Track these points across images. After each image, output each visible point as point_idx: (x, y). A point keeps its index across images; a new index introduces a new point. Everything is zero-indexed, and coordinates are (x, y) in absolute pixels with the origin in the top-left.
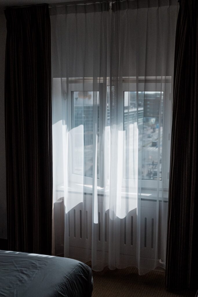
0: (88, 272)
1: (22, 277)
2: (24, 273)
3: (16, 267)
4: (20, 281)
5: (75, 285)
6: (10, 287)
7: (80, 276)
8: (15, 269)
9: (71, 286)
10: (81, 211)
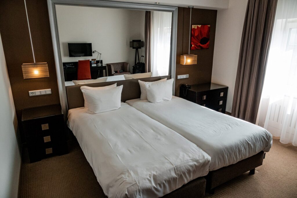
0: (270, 137)
1: (228, 127)
2: (230, 126)
3: (227, 122)
4: (227, 128)
5: (258, 140)
6: (220, 129)
7: (264, 137)
8: (227, 123)
9: (255, 139)
10: (280, 106)
